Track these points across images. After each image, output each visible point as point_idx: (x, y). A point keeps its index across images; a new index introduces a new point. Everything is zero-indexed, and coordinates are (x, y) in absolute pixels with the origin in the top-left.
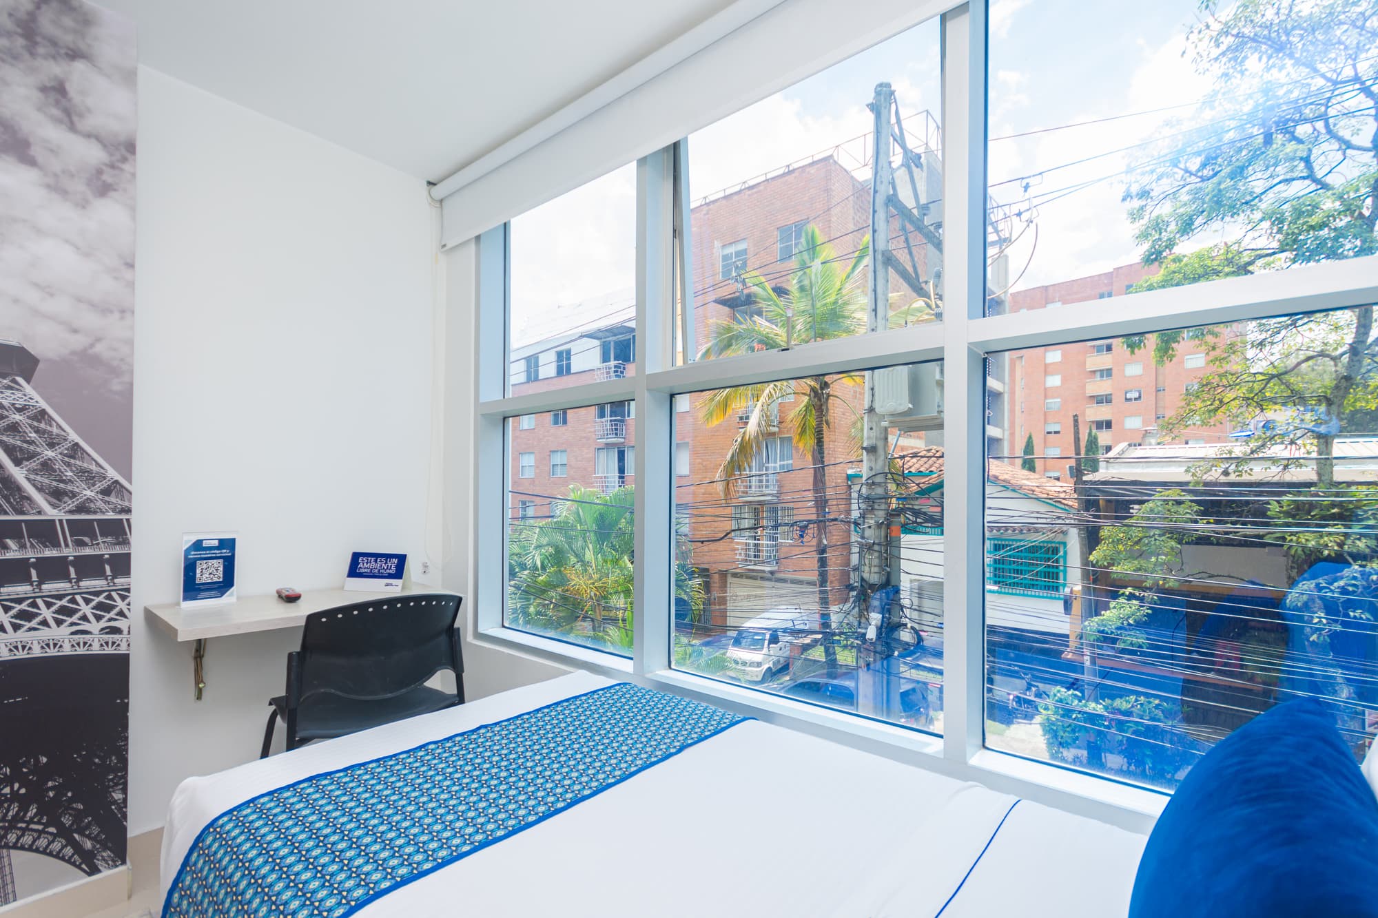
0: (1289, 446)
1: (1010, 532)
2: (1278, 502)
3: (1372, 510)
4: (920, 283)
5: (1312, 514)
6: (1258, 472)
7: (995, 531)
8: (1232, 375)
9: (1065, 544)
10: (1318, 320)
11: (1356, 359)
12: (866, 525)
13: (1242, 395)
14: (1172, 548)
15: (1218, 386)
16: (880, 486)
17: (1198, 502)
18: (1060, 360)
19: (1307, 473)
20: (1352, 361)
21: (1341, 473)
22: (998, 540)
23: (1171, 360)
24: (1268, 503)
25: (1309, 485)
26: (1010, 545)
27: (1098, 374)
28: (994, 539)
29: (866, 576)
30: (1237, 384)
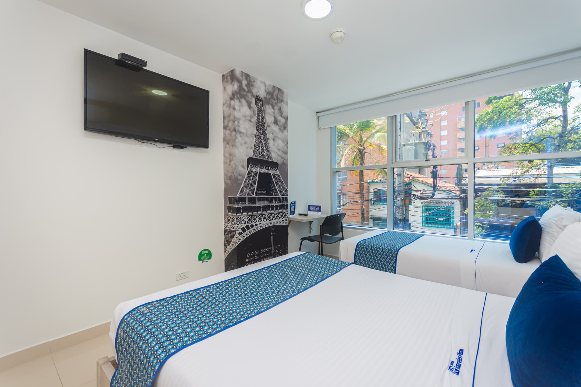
0: (538, 170)
1: (432, 203)
2: (533, 191)
3: (567, 193)
4: (413, 118)
5: (546, 195)
6: (526, 180)
7: (426, 203)
8: (517, 144)
9: (453, 208)
10: (549, 124)
11: (561, 139)
12: (397, 200)
13: (520, 151)
14: (495, 208)
15: (512, 148)
16: (402, 187)
17: (504, 191)
18: (446, 134)
19: (544, 180)
20: (560, 139)
21: (556, 180)
22: (427, 206)
23: (494, 139)
24: (530, 191)
25: (545, 184)
26: (435, 208)
27: (462, 140)
28: (426, 206)
29: (397, 216)
30: (519, 148)
